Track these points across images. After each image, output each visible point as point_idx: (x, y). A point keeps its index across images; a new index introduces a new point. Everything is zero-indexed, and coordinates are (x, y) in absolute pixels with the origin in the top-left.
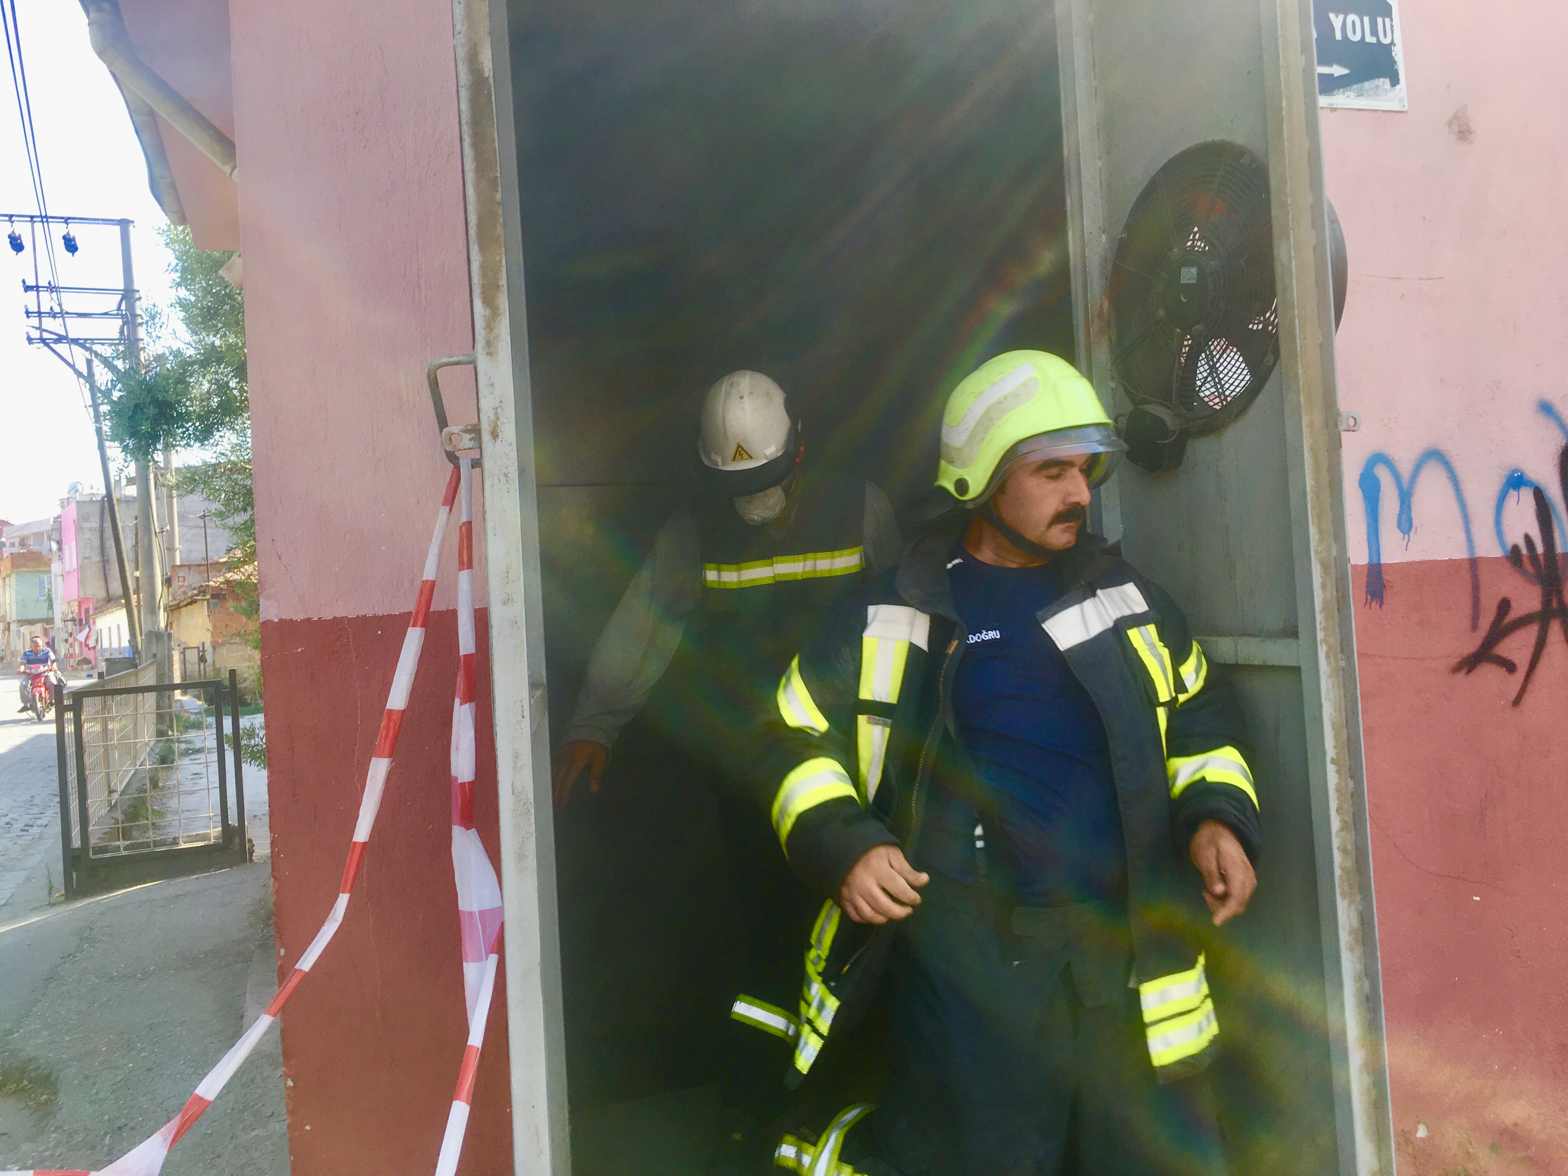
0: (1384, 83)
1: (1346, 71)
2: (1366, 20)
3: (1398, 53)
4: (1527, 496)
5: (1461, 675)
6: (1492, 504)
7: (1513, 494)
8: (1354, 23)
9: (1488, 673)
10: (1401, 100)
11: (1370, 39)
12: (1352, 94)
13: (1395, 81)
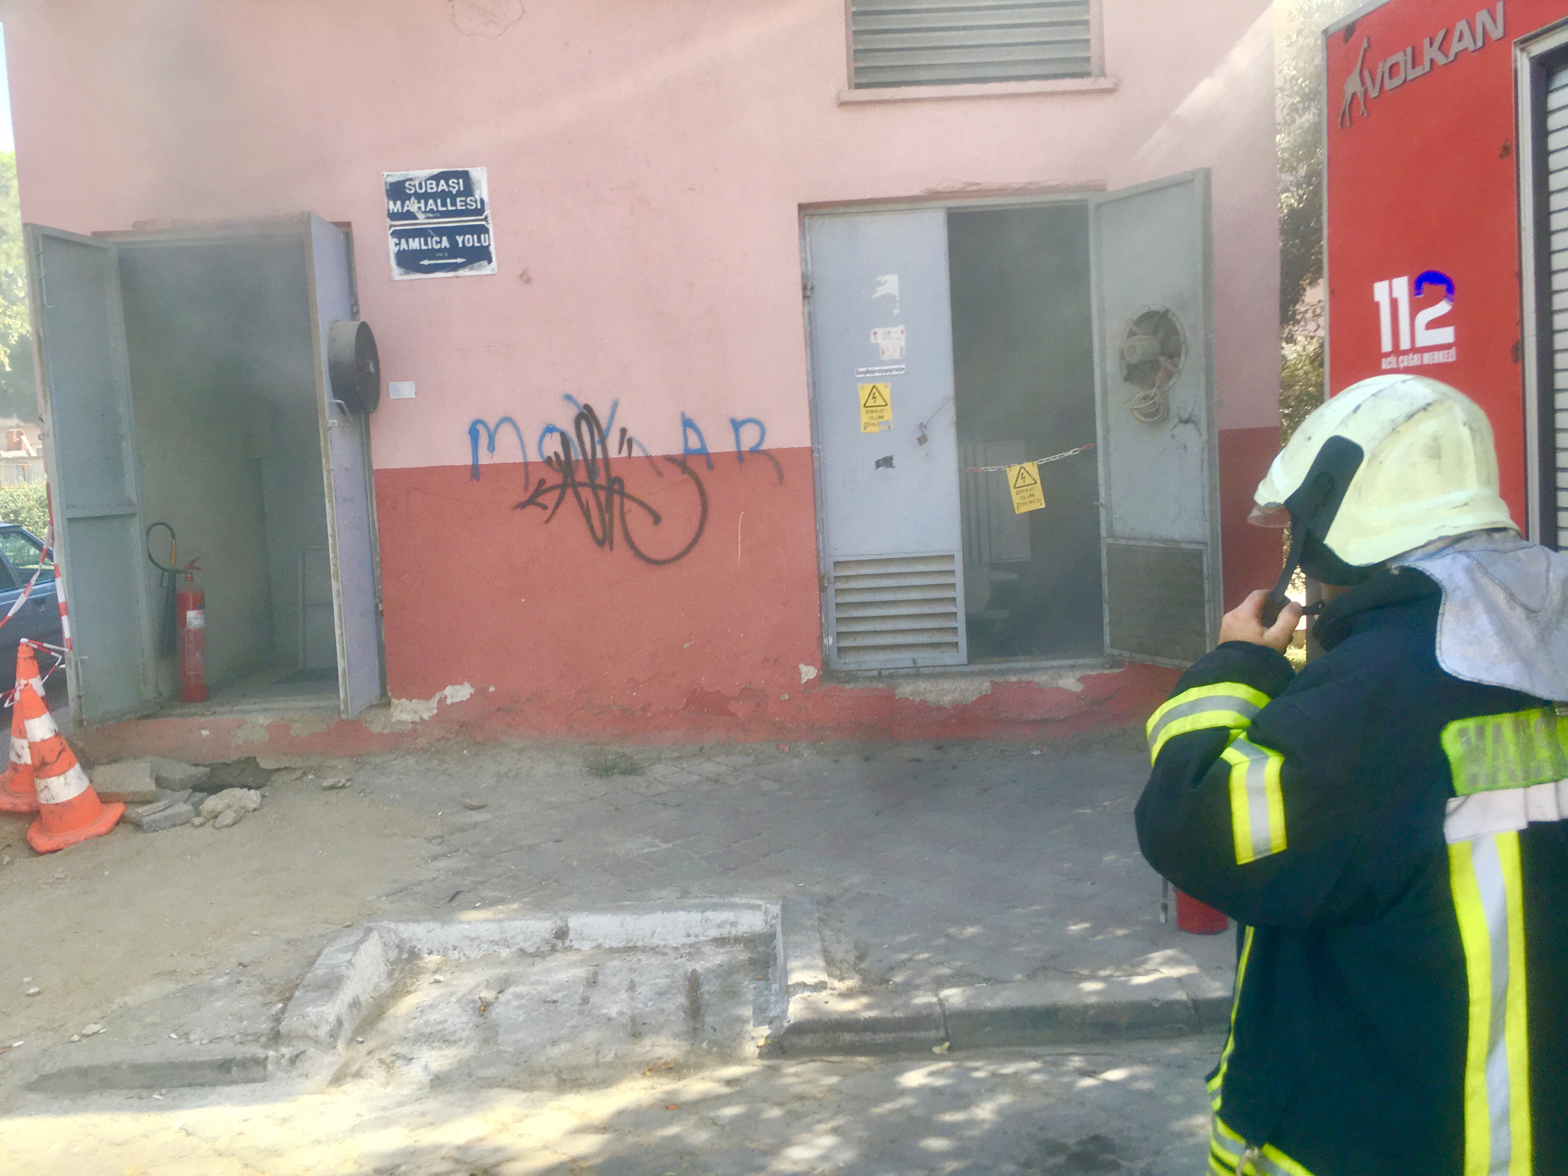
0: (486, 263)
1: (464, 260)
2: (475, 237)
3: (492, 249)
4: (557, 437)
5: (518, 510)
6: (537, 439)
7: (548, 435)
8: (469, 239)
9: (532, 510)
10: (493, 269)
11: (477, 244)
12: (467, 270)
13: (490, 261)
